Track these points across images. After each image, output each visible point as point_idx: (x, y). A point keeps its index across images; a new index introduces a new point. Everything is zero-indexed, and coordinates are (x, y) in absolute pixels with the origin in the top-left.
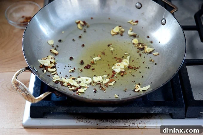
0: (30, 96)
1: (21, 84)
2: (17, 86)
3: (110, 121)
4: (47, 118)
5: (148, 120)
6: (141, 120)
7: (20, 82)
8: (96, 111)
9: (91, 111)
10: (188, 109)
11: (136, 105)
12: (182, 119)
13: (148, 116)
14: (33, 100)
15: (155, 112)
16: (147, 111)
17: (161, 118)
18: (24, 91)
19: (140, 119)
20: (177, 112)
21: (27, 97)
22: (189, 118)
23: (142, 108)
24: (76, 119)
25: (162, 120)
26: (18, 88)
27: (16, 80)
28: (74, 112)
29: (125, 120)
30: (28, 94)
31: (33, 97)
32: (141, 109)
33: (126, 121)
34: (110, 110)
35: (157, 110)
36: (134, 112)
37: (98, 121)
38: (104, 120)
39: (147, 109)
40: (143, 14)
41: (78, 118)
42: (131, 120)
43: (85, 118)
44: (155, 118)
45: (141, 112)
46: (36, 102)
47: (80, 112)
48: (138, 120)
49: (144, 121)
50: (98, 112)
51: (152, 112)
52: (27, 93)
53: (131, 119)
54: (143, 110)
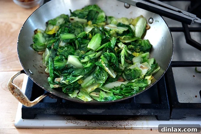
0: (25, 100)
1: (17, 88)
2: (13, 90)
3: (98, 122)
4: (38, 119)
5: (135, 122)
7: (16, 86)
8: (84, 113)
9: (80, 113)
10: (173, 111)
11: (123, 108)
12: (166, 120)
13: (135, 118)
14: (29, 104)
15: (141, 114)
16: (134, 114)
17: (147, 120)
18: (20, 95)
19: (127, 120)
20: (162, 114)
21: (23, 101)
22: (174, 119)
24: (66, 120)
25: (148, 121)
26: (14, 92)
27: (12, 84)
28: (64, 114)
29: (112, 122)
30: (24, 98)
31: (29, 101)
32: (128, 111)
34: (98, 113)
35: (143, 113)
36: (121, 114)
37: (87, 122)
38: (93, 122)
39: (134, 111)
40: (131, 13)
41: (68, 120)
42: (118, 122)
44: (141, 120)
45: (128, 114)
46: (32, 105)
47: (69, 114)
48: (125, 121)
49: (131, 123)
50: (86, 114)
51: (139, 115)
52: (22, 97)
53: (118, 120)
54: (129, 113)
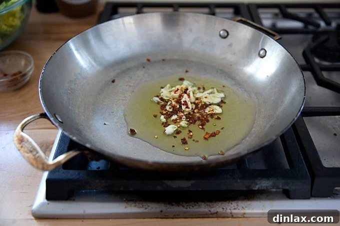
0: (40, 159)
1: (28, 141)
2: (20, 143)
3: (184, 205)
4: (74, 200)
5: (249, 203)
6: (236, 202)
8: (159, 188)
9: (151, 188)
10: (315, 181)
11: (228, 176)
13: (250, 195)
15: (260, 189)
16: (247, 187)
18: (31, 152)
20: (297, 187)
22: (318, 197)
23: (239, 181)
24: (125, 201)
25: (273, 202)
26: (22, 147)
27: (22, 133)
28: (122, 189)
29: (208, 204)
32: (237, 182)
33: (210, 204)
34: (183, 186)
35: (264, 185)
36: (223, 188)
37: (163, 205)
38: (174, 204)
39: (247, 182)
40: (230, 45)
41: (128, 201)
42: (220, 203)
43: (141, 201)
44: (260, 199)
45: (236, 188)
47: (131, 189)
48: (231, 202)
49: (242, 205)
51: (256, 189)
54: (240, 185)
